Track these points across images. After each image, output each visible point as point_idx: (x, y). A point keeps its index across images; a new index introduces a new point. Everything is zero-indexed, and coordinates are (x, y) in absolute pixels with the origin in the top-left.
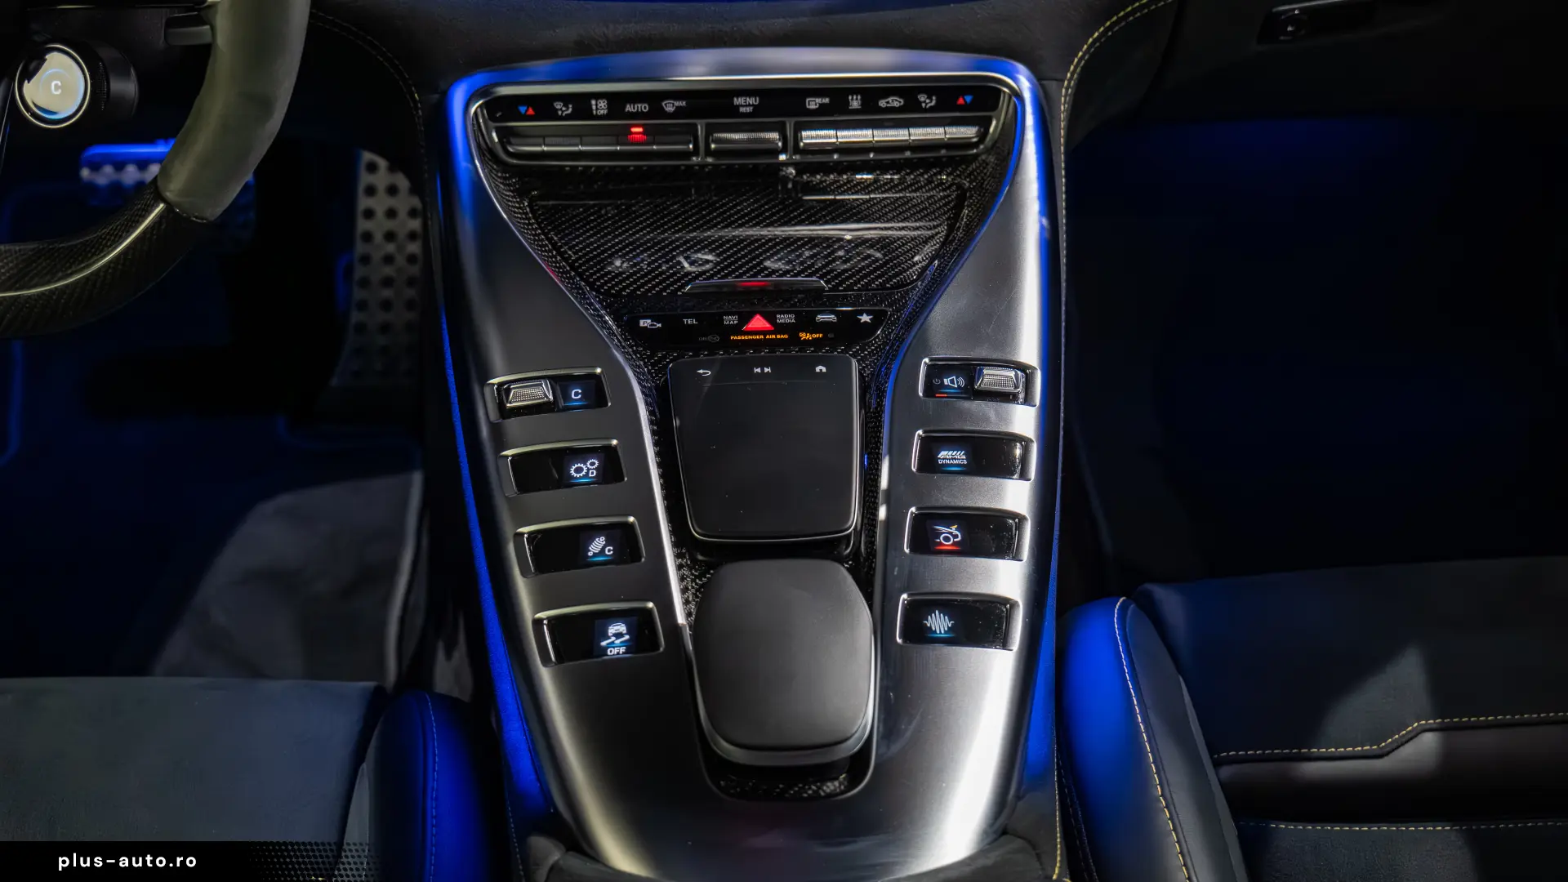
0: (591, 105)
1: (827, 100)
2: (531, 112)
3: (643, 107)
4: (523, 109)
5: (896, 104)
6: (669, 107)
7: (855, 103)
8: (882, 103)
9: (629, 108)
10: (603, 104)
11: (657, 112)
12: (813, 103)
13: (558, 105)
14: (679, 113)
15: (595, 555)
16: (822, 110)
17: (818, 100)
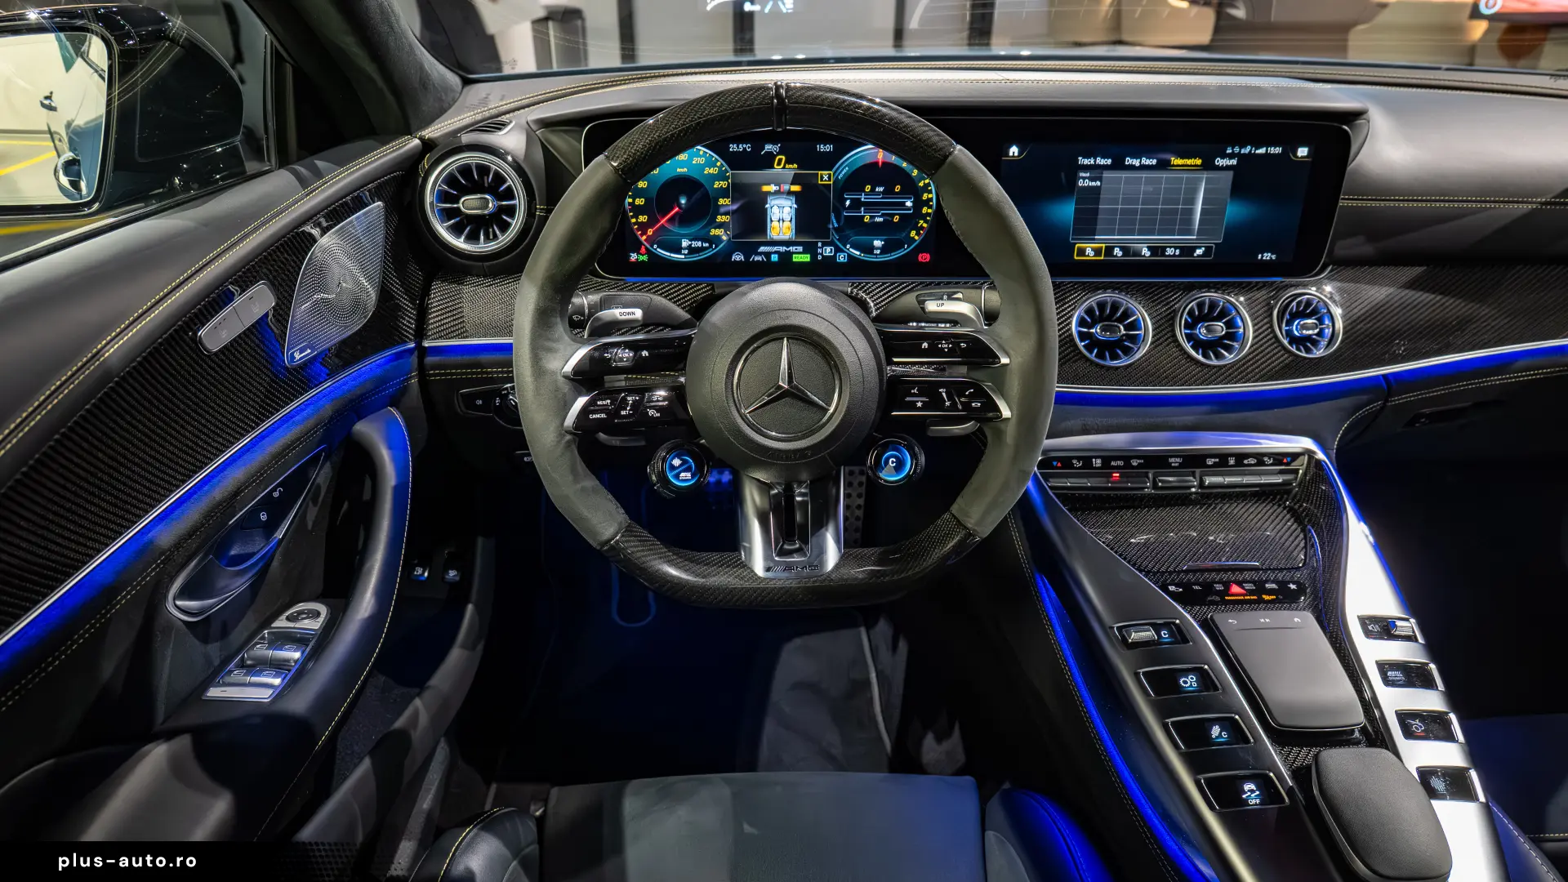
0: (1092, 462)
1: (1217, 460)
2: (1059, 465)
3: (1120, 463)
4: (1055, 463)
5: (1253, 462)
6: (1135, 463)
7: (1232, 461)
8: (1246, 462)
9: (1113, 463)
10: (1099, 461)
11: (1128, 465)
12: (1210, 462)
13: (1074, 462)
14: (1140, 466)
15: (1217, 737)
16: (1215, 465)
17: (1213, 460)
